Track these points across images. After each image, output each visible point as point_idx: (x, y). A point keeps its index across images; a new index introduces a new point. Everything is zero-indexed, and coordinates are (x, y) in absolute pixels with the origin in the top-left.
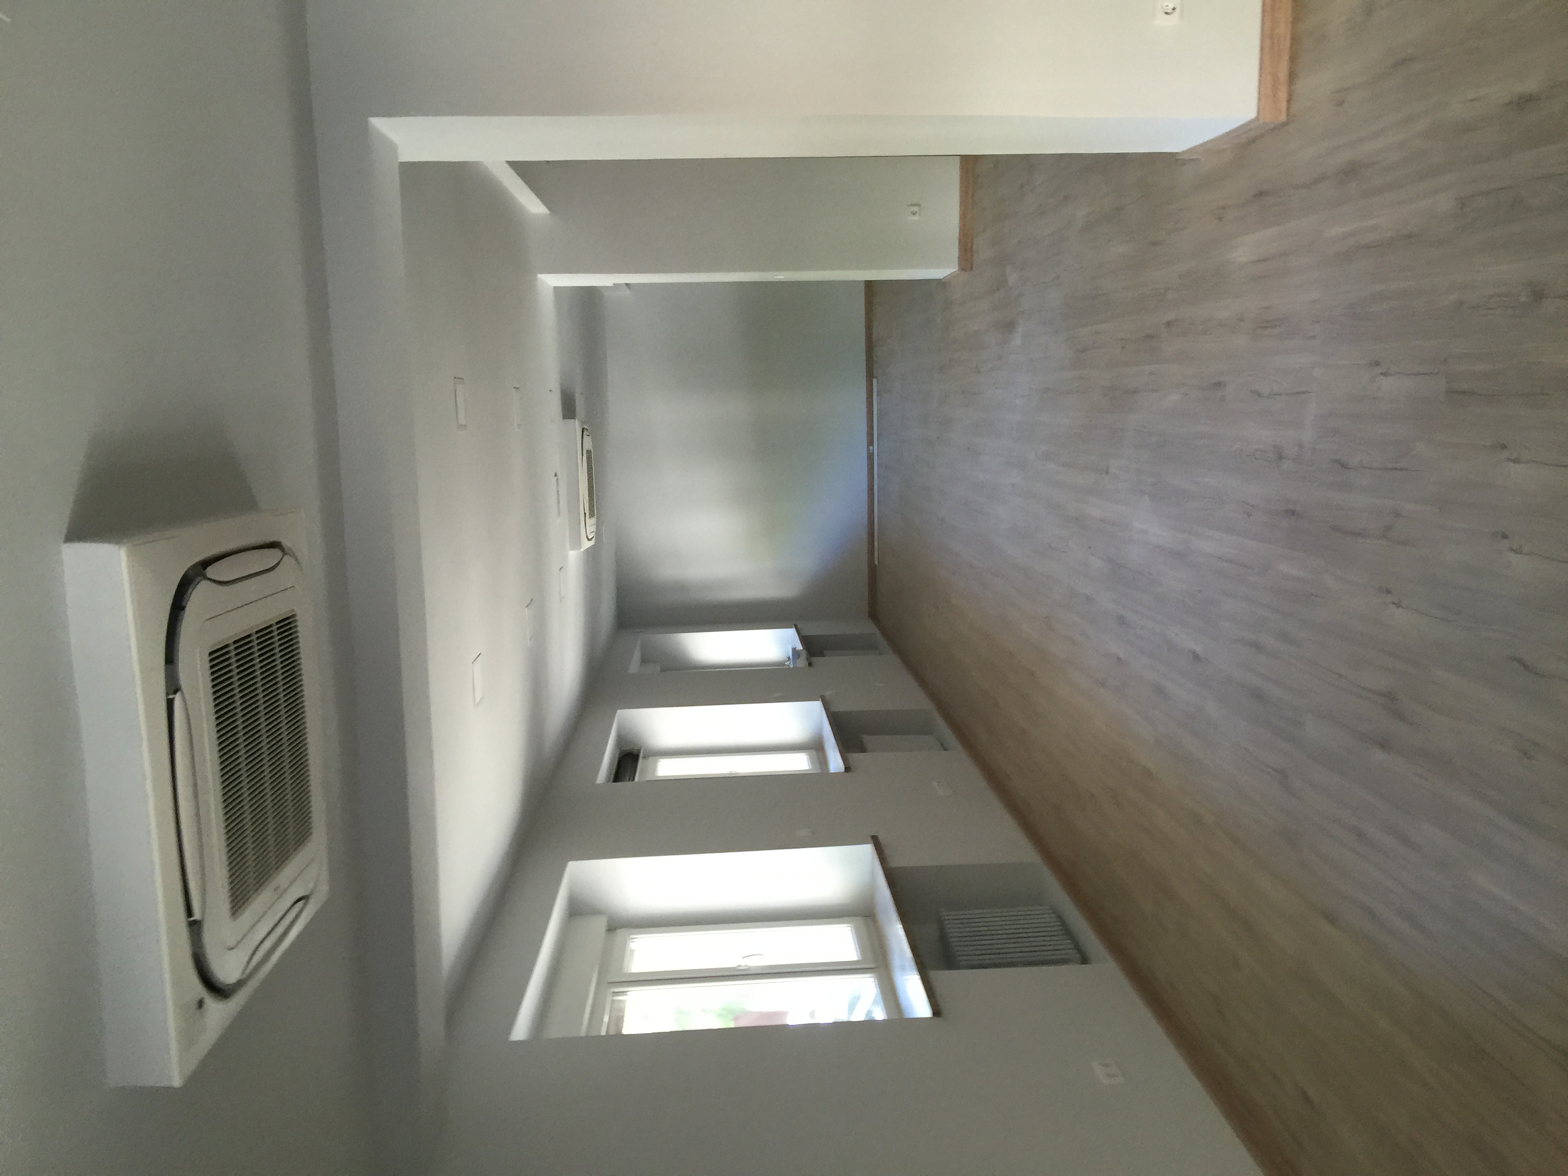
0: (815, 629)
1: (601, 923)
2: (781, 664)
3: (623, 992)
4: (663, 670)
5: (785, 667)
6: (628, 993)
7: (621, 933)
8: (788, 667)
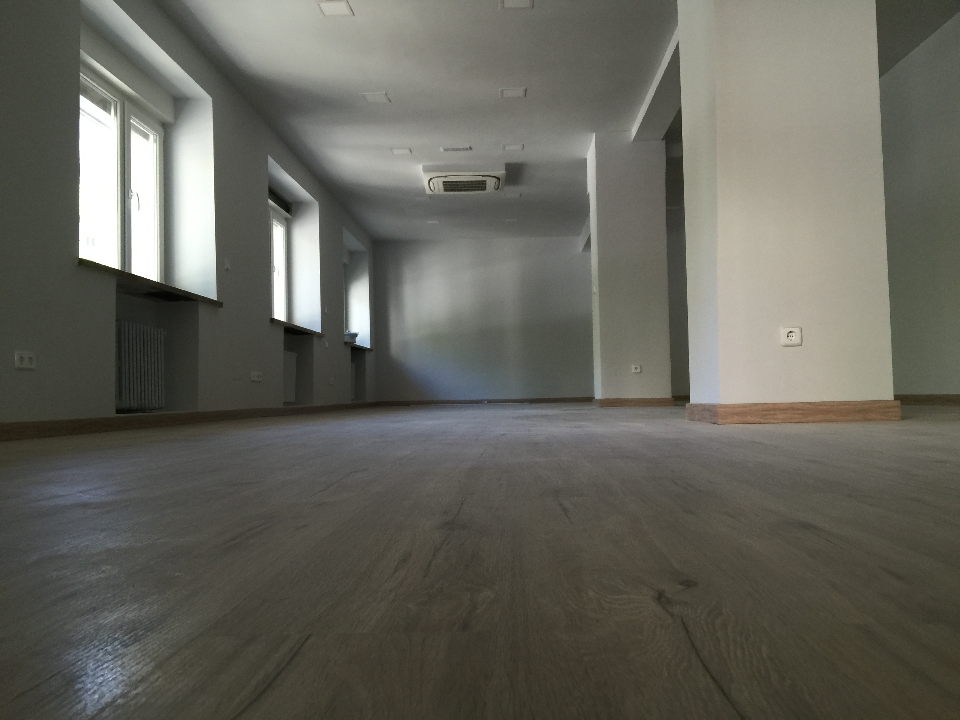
0: (369, 359)
1: (168, 118)
2: (347, 327)
3: (117, 113)
4: (345, 265)
5: (345, 330)
6: (116, 118)
7: (161, 129)
8: (345, 331)
